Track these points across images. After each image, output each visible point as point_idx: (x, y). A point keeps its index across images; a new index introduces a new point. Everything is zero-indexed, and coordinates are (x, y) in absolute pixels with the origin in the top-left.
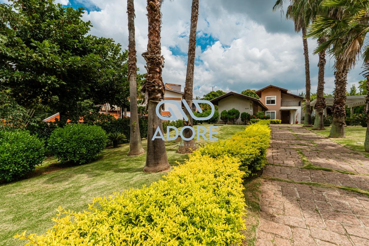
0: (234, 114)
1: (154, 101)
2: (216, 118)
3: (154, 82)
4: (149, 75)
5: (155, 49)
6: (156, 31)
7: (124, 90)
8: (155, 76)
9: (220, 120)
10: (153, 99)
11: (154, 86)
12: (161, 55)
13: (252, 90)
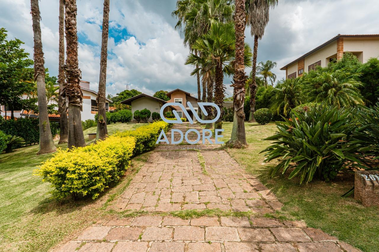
0: (146, 114)
1: (74, 104)
2: (129, 118)
3: (73, 90)
4: (68, 84)
5: (73, 64)
6: (75, 51)
7: (16, 86)
8: (75, 85)
9: (133, 119)
10: (73, 103)
11: (74, 93)
12: (79, 68)
13: (164, 91)
